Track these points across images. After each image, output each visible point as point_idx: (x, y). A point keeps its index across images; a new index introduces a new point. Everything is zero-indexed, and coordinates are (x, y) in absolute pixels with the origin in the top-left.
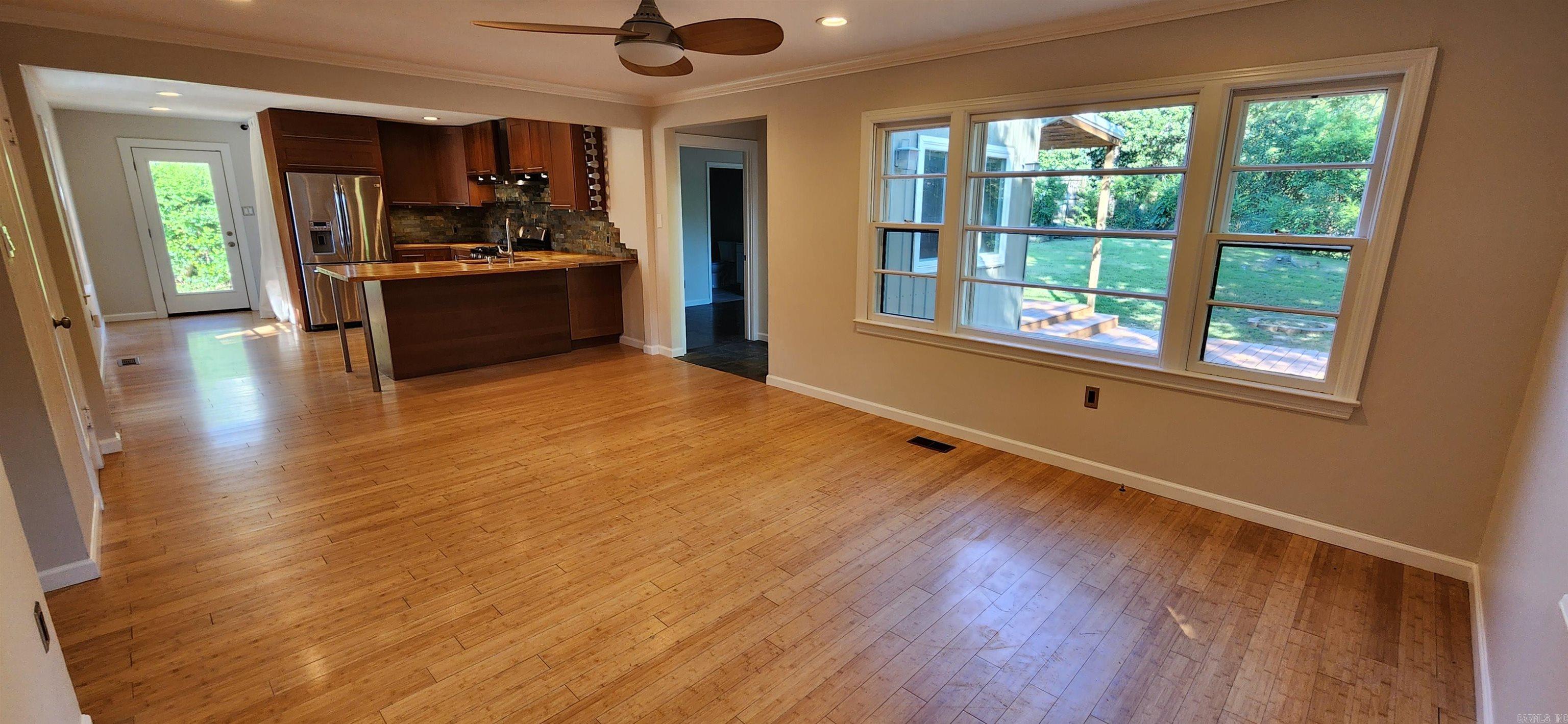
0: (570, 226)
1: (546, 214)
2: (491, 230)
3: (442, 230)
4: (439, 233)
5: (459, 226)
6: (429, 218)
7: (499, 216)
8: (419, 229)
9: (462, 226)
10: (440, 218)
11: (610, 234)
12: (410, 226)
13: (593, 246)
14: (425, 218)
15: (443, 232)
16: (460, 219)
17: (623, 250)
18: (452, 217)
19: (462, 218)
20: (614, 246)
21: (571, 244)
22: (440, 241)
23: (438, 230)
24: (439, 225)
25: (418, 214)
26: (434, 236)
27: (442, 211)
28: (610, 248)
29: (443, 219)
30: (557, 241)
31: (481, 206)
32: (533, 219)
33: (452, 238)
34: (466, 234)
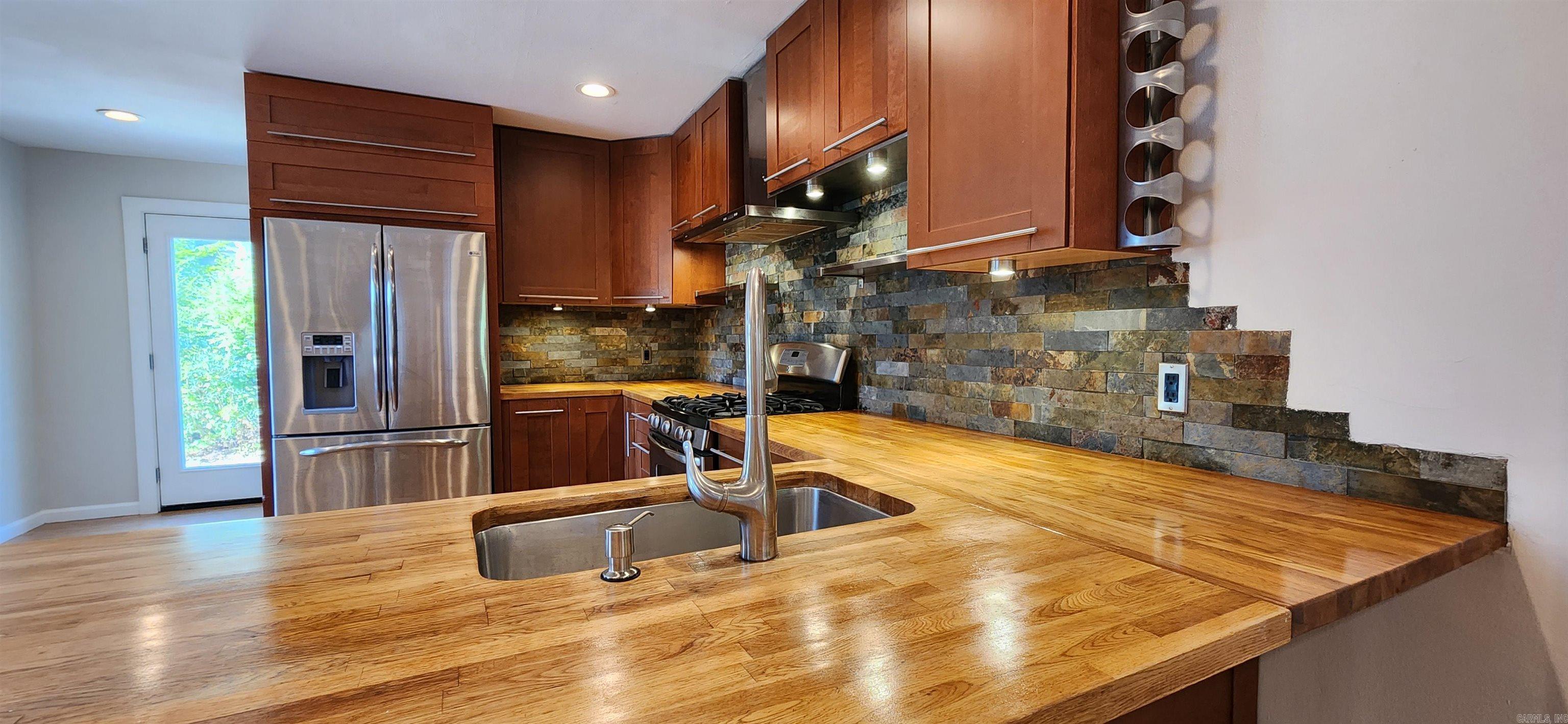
0: (938, 336)
1: (849, 307)
2: (712, 355)
3: (621, 356)
4: (614, 362)
5: (654, 346)
6: (599, 331)
9: (660, 347)
10: (622, 332)
11: (1192, 364)
12: (561, 347)
13: (1052, 410)
14: (589, 330)
15: (623, 359)
16: (658, 333)
17: (1310, 445)
18: (643, 329)
19: (662, 332)
20: (1213, 421)
21: (935, 395)
22: (615, 377)
23: (614, 355)
24: (617, 346)
25: (578, 324)
26: (604, 369)
27: (625, 317)
28: (1177, 425)
29: (625, 334)
30: (881, 384)
31: (694, 302)
32: (809, 325)
33: (639, 372)
34: (665, 363)
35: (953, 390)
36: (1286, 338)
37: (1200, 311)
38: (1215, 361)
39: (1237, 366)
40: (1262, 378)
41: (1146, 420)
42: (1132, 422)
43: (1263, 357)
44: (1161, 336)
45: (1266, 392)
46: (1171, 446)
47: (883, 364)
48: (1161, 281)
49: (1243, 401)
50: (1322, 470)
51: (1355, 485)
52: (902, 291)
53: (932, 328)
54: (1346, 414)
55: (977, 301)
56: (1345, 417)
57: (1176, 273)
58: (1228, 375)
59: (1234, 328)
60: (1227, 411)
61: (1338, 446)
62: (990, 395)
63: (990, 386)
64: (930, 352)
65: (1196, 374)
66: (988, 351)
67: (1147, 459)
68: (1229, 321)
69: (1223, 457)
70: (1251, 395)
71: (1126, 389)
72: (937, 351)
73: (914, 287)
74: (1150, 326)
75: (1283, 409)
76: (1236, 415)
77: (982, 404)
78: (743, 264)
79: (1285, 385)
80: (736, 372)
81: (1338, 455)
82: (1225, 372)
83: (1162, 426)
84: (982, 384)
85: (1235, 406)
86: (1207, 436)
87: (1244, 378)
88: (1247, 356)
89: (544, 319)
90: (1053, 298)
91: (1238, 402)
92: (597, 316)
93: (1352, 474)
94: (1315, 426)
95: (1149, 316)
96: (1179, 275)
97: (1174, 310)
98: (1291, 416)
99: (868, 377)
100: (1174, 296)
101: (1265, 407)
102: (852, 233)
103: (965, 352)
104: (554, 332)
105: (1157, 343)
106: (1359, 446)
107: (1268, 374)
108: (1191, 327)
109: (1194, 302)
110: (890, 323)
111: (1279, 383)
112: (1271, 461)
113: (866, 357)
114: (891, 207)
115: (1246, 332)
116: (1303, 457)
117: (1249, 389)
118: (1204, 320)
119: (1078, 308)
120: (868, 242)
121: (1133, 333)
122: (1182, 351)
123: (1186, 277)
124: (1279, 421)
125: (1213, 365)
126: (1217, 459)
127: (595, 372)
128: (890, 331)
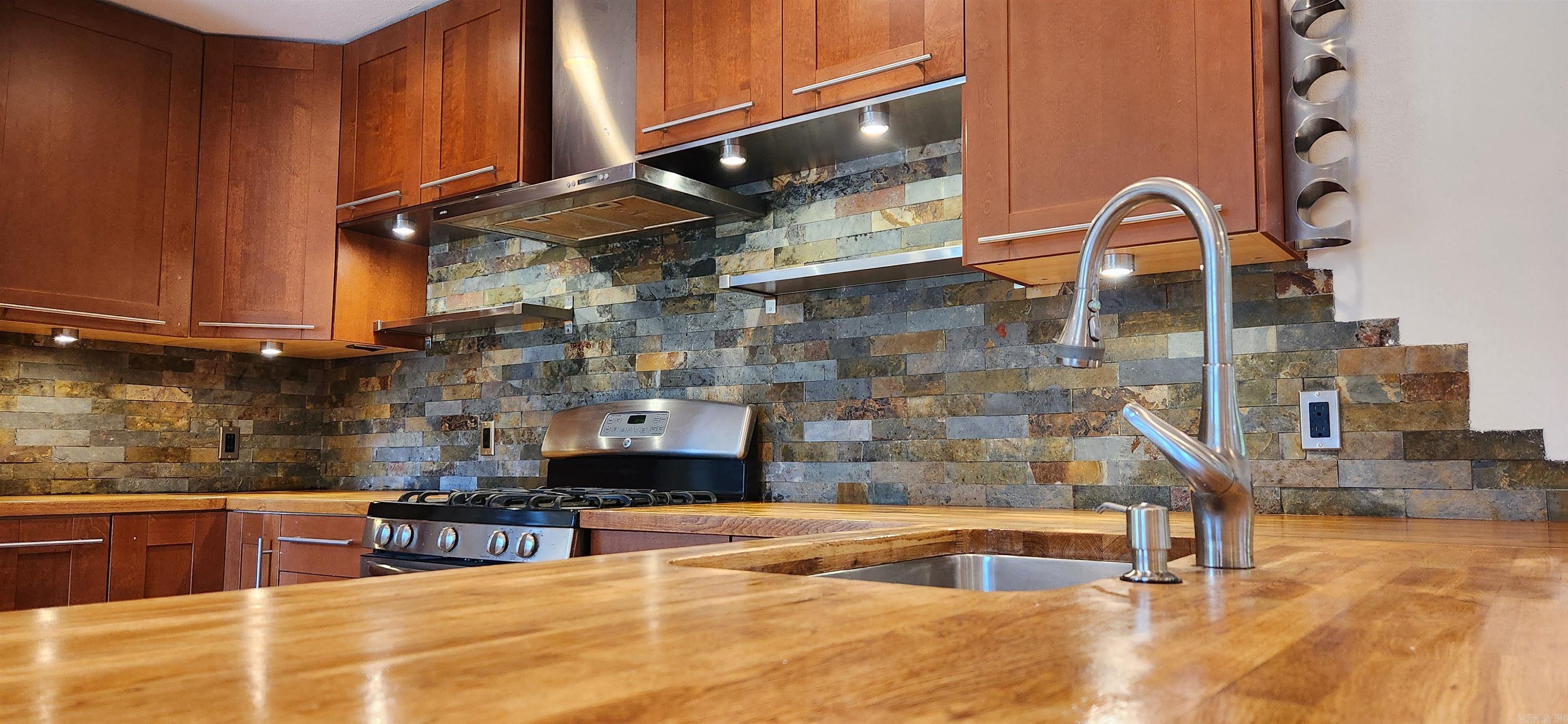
0: (930, 378)
1: (743, 343)
2: (380, 441)
3: (177, 443)
4: (163, 454)
5: (246, 426)
6: (133, 392)
7: (433, 381)
8: (83, 434)
9: (257, 430)
10: (181, 395)
11: (1345, 389)
12: (46, 421)
13: (1137, 465)
14: (112, 389)
15: (181, 449)
16: (255, 402)
17: (1500, 470)
18: (227, 392)
19: (268, 399)
20: (1378, 456)
21: (924, 464)
22: (161, 484)
23: (161, 439)
24: (170, 424)
25: (87, 375)
26: (138, 467)
27: (189, 367)
28: (1329, 465)
29: (188, 399)
30: (815, 455)
31: (371, 341)
32: (649, 374)
33: (212, 475)
34: (265, 458)
35: (961, 454)
36: (1462, 352)
37: (1350, 327)
38: (1374, 383)
39: (1404, 388)
40: (1437, 399)
41: (1285, 463)
42: (1264, 468)
43: (1436, 374)
44: (1300, 358)
45: (1444, 414)
46: (1321, 493)
47: (818, 425)
48: (1294, 291)
49: (1414, 428)
50: (1517, 497)
51: (1556, 508)
52: (858, 315)
53: (917, 366)
54: (1539, 430)
55: (1001, 325)
56: (1539, 433)
57: (1314, 281)
58: (1394, 399)
59: (1397, 344)
60: (1395, 442)
61: (1533, 467)
62: (1029, 454)
63: (1028, 442)
64: (913, 402)
65: (1351, 400)
66: (1023, 393)
67: (1288, 513)
68: (1390, 336)
69: (1393, 497)
70: (1425, 419)
71: (1253, 427)
72: (927, 400)
73: (880, 309)
74: (1284, 347)
75: (1466, 432)
76: (1408, 444)
77: (1014, 469)
78: (476, 279)
79: (1467, 404)
80: (451, 466)
81: (1533, 478)
82: (1389, 395)
83: (1308, 468)
84: (1014, 441)
85: (1406, 434)
86: (1371, 475)
87: (1414, 401)
88: (1416, 375)
89: (14, 360)
90: (1131, 318)
91: (1409, 429)
92: (131, 363)
93: (1551, 498)
94: (1506, 447)
95: (1280, 335)
96: (1319, 283)
97: (1315, 326)
98: (1476, 439)
99: (786, 447)
100: (1315, 311)
101: (1444, 432)
102: (752, 231)
103: (980, 397)
104: (34, 389)
105: (1294, 367)
106: (1556, 465)
107: (1444, 394)
108: (1340, 345)
109: (1340, 316)
110: (832, 364)
111: (1457, 403)
112: (1457, 494)
113: (781, 417)
114: (837, 194)
115: (1412, 348)
116: (1493, 485)
117: (1422, 413)
118: (1357, 336)
119: (1173, 328)
120: (785, 243)
121: (1260, 356)
122: (1329, 375)
123: (1328, 286)
124: (1462, 446)
125: (1373, 388)
126: (1386, 502)
127: (118, 474)
128: (832, 376)
